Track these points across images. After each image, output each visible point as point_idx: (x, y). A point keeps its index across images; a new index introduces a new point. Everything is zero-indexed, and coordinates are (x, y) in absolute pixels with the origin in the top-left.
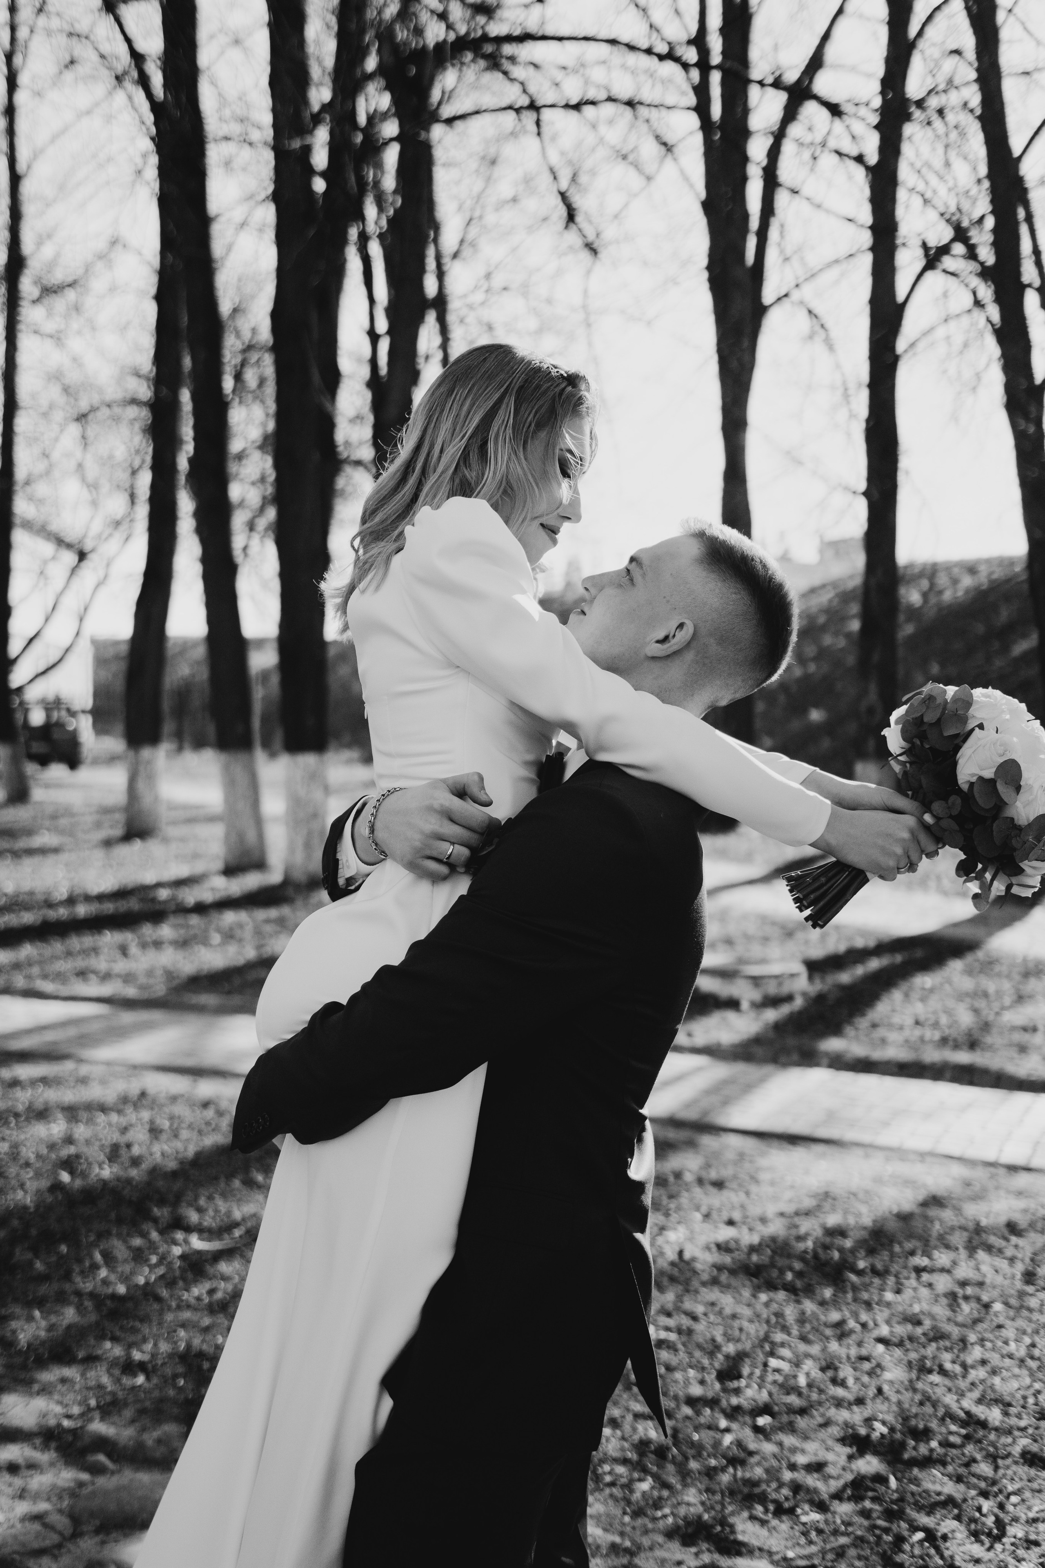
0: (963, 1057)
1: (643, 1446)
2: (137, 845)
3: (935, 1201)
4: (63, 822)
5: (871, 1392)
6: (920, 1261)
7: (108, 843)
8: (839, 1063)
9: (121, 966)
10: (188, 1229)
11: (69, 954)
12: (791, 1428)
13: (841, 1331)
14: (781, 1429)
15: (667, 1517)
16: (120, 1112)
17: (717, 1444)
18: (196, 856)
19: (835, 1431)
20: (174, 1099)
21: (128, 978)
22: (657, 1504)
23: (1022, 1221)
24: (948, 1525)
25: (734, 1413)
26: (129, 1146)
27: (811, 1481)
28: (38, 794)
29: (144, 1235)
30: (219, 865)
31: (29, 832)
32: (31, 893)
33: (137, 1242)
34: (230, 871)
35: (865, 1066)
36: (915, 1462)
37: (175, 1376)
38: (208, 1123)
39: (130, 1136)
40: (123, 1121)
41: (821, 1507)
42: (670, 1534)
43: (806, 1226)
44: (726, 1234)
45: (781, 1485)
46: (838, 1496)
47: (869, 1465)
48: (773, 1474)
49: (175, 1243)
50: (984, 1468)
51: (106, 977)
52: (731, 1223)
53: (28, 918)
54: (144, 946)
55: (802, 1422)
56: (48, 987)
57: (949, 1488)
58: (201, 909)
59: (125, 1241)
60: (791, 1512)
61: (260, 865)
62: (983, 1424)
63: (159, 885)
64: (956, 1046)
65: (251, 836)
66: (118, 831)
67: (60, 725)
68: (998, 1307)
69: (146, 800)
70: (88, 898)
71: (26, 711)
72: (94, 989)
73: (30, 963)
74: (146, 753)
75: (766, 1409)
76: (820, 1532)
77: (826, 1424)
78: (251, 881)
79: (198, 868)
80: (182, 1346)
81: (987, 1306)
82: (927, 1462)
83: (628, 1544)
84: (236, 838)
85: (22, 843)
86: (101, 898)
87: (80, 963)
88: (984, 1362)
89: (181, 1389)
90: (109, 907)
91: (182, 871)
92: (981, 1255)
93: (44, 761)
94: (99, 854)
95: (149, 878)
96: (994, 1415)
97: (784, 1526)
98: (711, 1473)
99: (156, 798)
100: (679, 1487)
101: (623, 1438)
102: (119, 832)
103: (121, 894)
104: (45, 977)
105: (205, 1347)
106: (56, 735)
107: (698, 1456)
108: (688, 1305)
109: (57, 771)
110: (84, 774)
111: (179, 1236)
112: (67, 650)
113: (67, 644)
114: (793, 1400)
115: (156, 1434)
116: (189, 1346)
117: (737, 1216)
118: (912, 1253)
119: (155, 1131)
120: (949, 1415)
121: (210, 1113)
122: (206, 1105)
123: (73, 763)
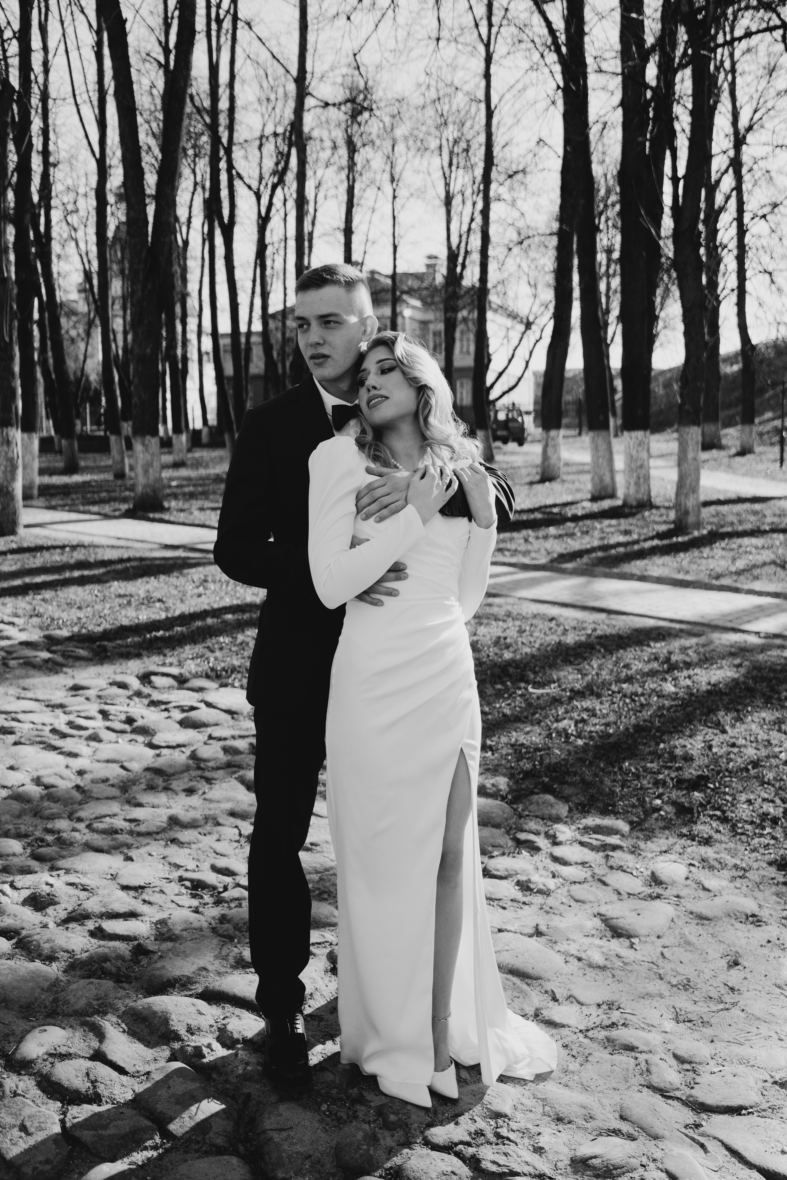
1: (764, 816)
2: (547, 485)
7: (531, 483)
9: (523, 547)
10: (528, 682)
15: (771, 854)
16: (504, 621)
18: (578, 490)
20: (535, 616)
21: (526, 554)
26: (505, 638)
29: (503, 683)
30: (589, 496)
33: (499, 686)
34: (594, 499)
37: (507, 755)
38: (551, 629)
39: (508, 633)
40: (505, 626)
42: (770, 864)
49: (520, 688)
51: (514, 553)
54: (538, 538)
58: (575, 519)
59: (492, 686)
61: (612, 496)
63: (556, 505)
67: (515, 420)
69: (553, 460)
71: (496, 412)
72: (507, 559)
74: (553, 433)
78: (606, 504)
79: (578, 497)
80: (513, 740)
83: (744, 865)
84: (598, 480)
86: (520, 512)
89: (509, 761)
90: (523, 517)
91: (568, 498)
93: (505, 441)
94: (526, 489)
95: (550, 501)
99: (559, 459)
101: (753, 811)
102: (538, 478)
103: (532, 510)
105: (525, 742)
106: (511, 425)
109: (512, 446)
110: (526, 447)
111: (522, 685)
112: (520, 379)
113: (520, 375)
115: (492, 781)
116: (517, 740)
119: (521, 631)
121: (553, 624)
122: (552, 619)
123: (521, 443)
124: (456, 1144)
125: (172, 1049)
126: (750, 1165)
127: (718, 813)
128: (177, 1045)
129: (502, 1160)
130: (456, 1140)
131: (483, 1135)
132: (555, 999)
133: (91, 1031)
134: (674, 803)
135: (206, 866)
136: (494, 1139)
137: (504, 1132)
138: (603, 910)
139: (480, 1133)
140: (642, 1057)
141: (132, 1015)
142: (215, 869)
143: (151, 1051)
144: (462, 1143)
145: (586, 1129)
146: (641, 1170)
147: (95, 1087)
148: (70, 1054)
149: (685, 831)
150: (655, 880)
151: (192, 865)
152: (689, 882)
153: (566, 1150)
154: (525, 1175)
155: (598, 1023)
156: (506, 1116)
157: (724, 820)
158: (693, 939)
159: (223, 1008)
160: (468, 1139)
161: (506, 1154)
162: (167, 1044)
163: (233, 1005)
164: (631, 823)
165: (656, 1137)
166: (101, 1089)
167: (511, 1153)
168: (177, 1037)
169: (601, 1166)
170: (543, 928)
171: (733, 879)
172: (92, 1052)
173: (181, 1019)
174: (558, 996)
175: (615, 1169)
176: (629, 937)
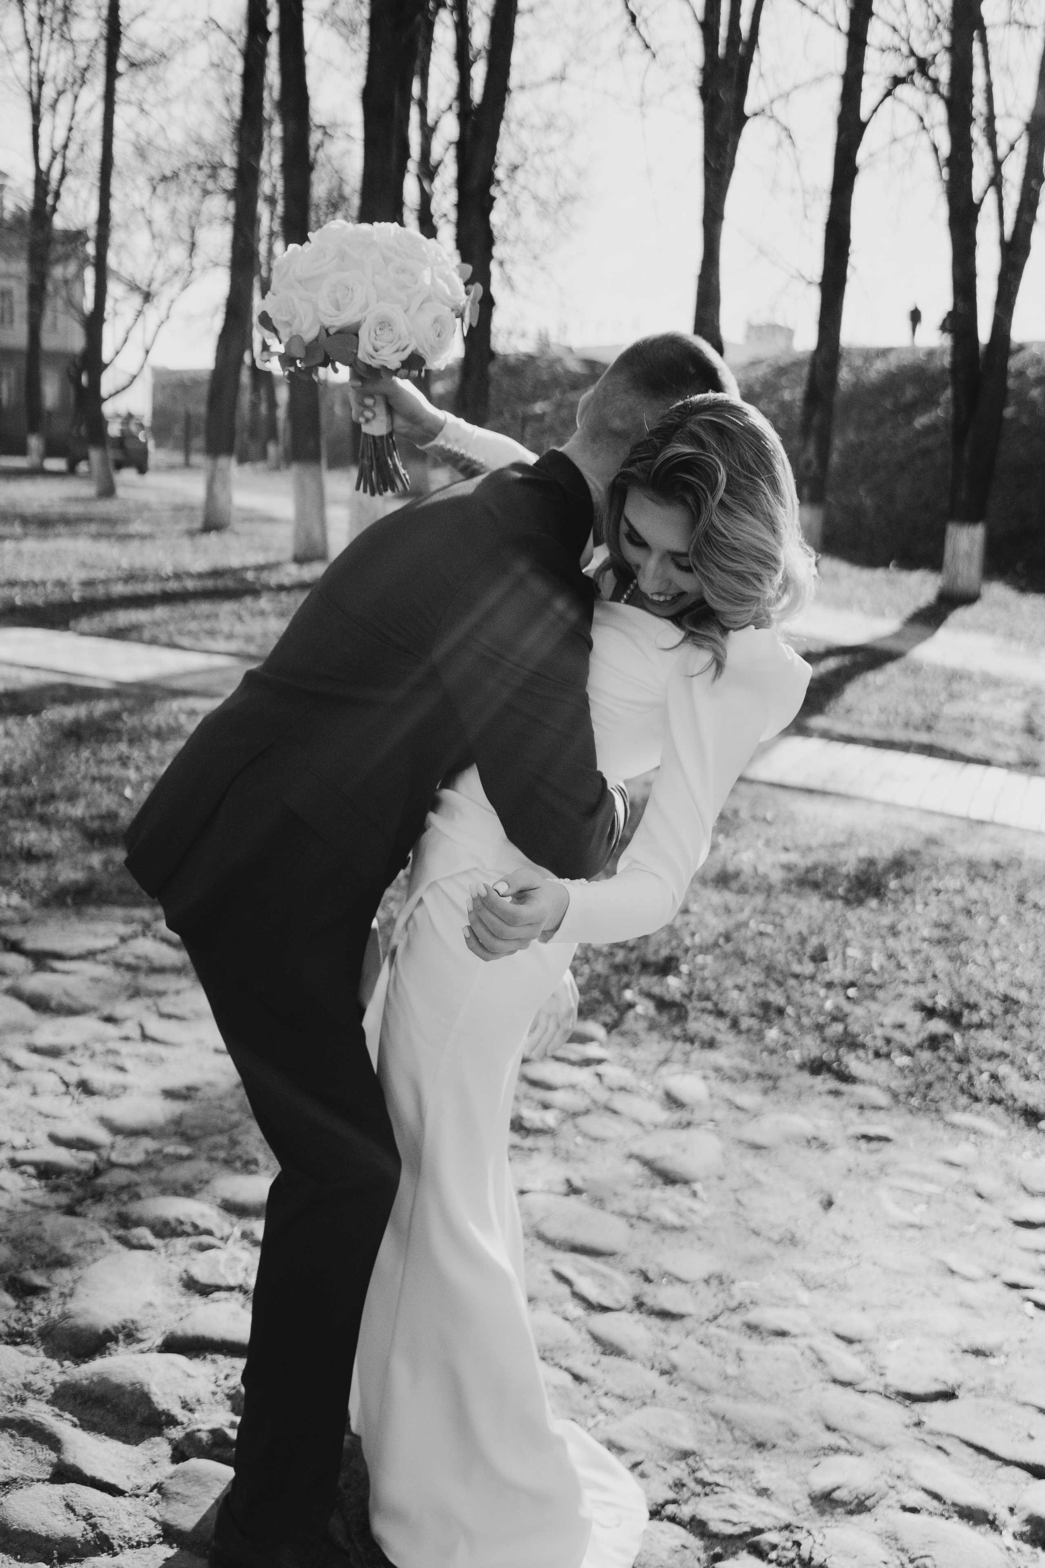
0: (923, 738)
2: (213, 536)
3: (931, 841)
4: (146, 515)
5: (929, 975)
6: (935, 883)
7: (191, 533)
8: (827, 735)
9: (239, 628)
11: (194, 617)
12: (874, 998)
13: (894, 931)
14: (866, 997)
15: (796, 1055)
17: (821, 1007)
18: (266, 547)
19: (908, 1002)
21: (249, 639)
22: (786, 1046)
23: (1003, 861)
24: (1003, 1069)
25: (829, 985)
27: (898, 1036)
28: (120, 492)
30: (290, 555)
31: (126, 521)
32: (143, 569)
34: (299, 561)
35: (849, 740)
36: (970, 1026)
41: (909, 1053)
42: (801, 1067)
43: (843, 855)
44: (785, 858)
45: (874, 1038)
46: (920, 1046)
47: (939, 1026)
48: (868, 1030)
50: (1022, 1031)
51: (230, 636)
52: (786, 849)
53: (150, 588)
54: (253, 614)
55: (880, 994)
56: (185, 641)
57: (1001, 1046)
60: (888, 1056)
62: (1016, 1002)
63: (245, 569)
64: (917, 729)
65: (316, 534)
66: (198, 524)
67: (133, 436)
68: (1003, 920)
69: (222, 499)
70: (190, 575)
72: (221, 645)
73: (166, 622)
74: (222, 461)
75: (852, 984)
76: (911, 1071)
77: (900, 996)
79: (274, 557)
81: (995, 920)
82: (980, 1026)
84: (303, 536)
85: (121, 529)
86: (200, 576)
87: (207, 625)
88: (1004, 959)
90: (209, 584)
91: (260, 559)
92: (979, 882)
93: (119, 466)
94: (186, 542)
96: (1022, 995)
97: (883, 1064)
98: (819, 1028)
99: (230, 501)
100: (797, 1034)
102: (201, 525)
103: (216, 573)
104: (181, 633)
106: (129, 444)
107: (808, 1012)
108: (774, 906)
109: (132, 475)
110: (150, 478)
112: (134, 377)
114: (869, 978)
117: (789, 844)
118: (928, 879)
120: (989, 995)
123: (142, 469)
124: (663, 1506)
125: (171, 1441)
126: (1008, 1462)
127: (709, 1005)
128: (176, 1433)
129: (733, 1516)
130: (660, 1501)
131: (683, 1485)
132: (647, 1279)
133: (24, 1434)
134: (649, 995)
135: (41, 1137)
136: (698, 1489)
137: (704, 1474)
138: (636, 1148)
139: (679, 1485)
140: (802, 1342)
141: (75, 1397)
142: (56, 1140)
143: (136, 1449)
144: (667, 1502)
145: (796, 1452)
146: (892, 1493)
147: (94, 1526)
148: (14, 1480)
149: (677, 1031)
150: (673, 1101)
151: (19, 1140)
152: (715, 1101)
153: (795, 1486)
154: (770, 1530)
155: (721, 1307)
156: (694, 1453)
157: (720, 1014)
158: (761, 1177)
159: (214, 1361)
160: (671, 1495)
161: (732, 1506)
162: (160, 1434)
163: (225, 1355)
164: (605, 1025)
165: (883, 1448)
166: (106, 1528)
167: (738, 1503)
168: (172, 1421)
169: (851, 1499)
170: (577, 1182)
171: (765, 1092)
172: (50, 1470)
173: (168, 1390)
174: (651, 1275)
175: (868, 1498)
176: (686, 1182)
